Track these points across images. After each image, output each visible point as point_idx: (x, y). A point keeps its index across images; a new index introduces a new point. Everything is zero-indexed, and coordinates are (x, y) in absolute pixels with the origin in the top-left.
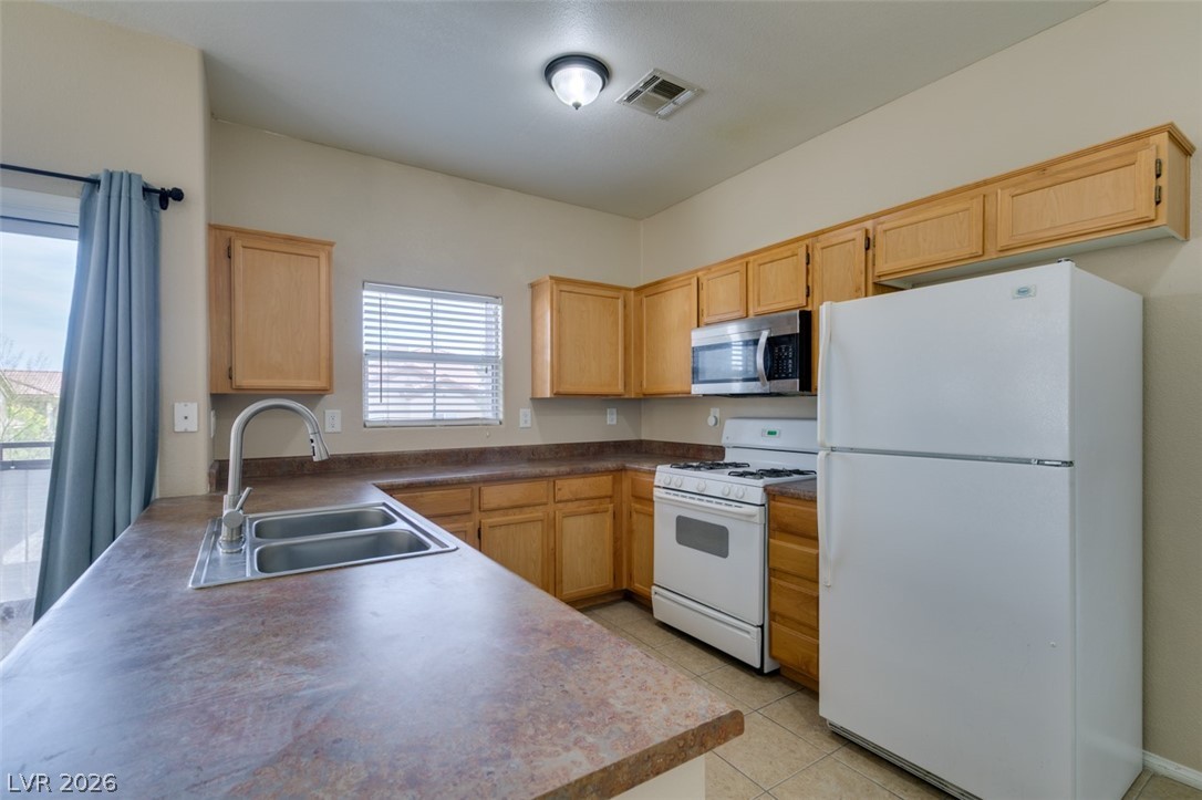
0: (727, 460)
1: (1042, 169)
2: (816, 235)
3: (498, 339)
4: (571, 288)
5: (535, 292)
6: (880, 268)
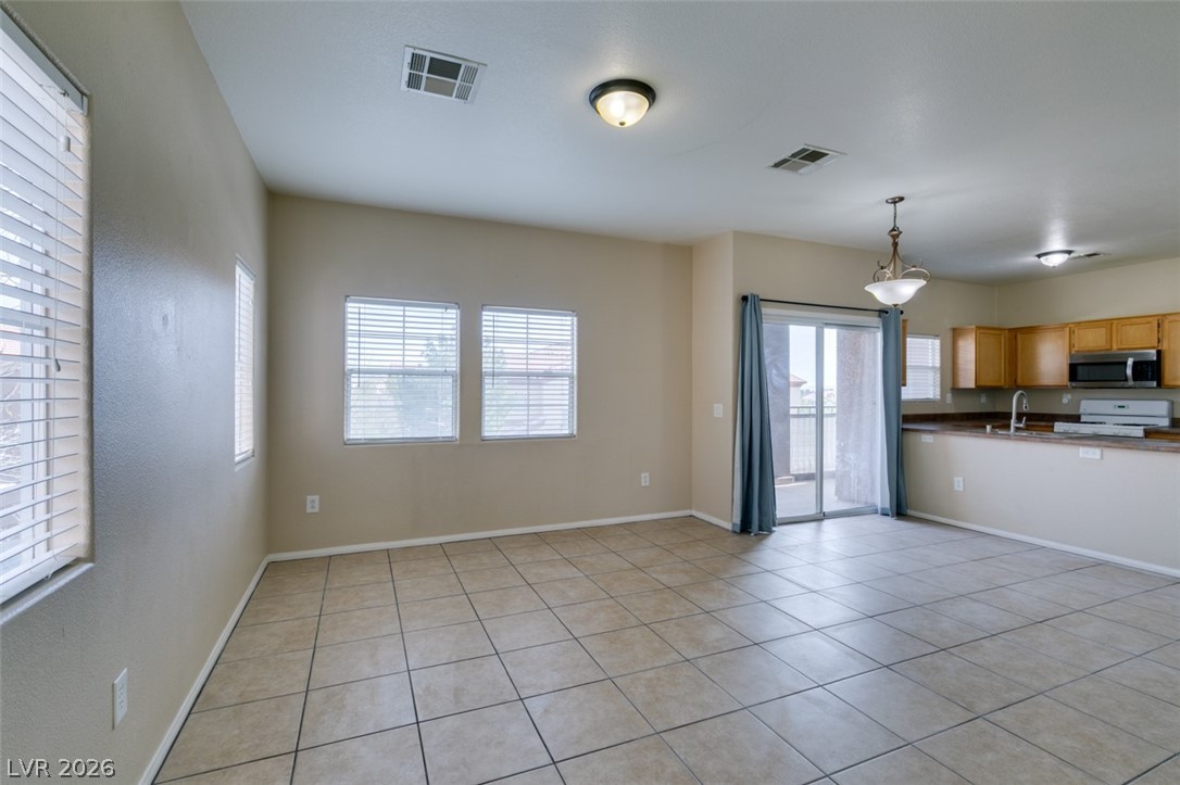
2: (1165, 315)
3: (938, 358)
4: (983, 331)
5: (956, 333)
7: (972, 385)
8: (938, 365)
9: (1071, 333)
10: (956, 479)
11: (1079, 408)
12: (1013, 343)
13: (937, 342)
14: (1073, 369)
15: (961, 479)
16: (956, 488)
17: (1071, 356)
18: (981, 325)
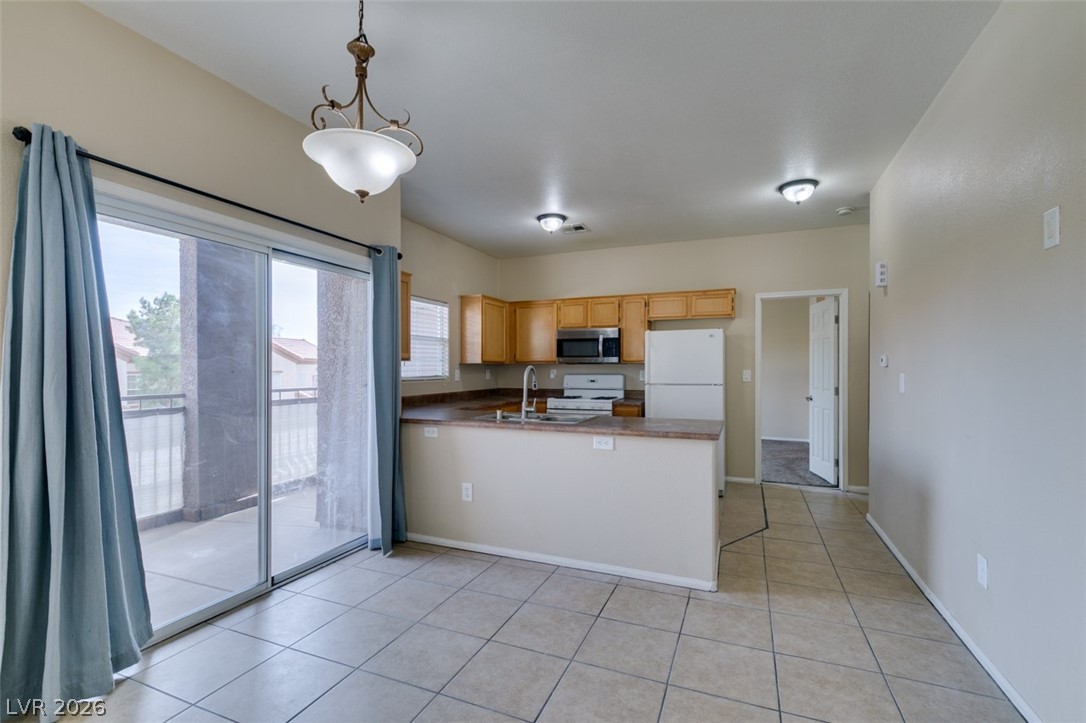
0: (566, 395)
1: (705, 292)
2: (622, 296)
3: (446, 328)
4: (489, 301)
5: (464, 301)
6: (651, 315)
7: (478, 360)
8: (446, 337)
9: (559, 309)
10: (464, 485)
11: (563, 382)
12: (512, 315)
13: (446, 310)
14: (560, 343)
15: (470, 485)
16: (465, 498)
17: (559, 332)
18: (485, 294)
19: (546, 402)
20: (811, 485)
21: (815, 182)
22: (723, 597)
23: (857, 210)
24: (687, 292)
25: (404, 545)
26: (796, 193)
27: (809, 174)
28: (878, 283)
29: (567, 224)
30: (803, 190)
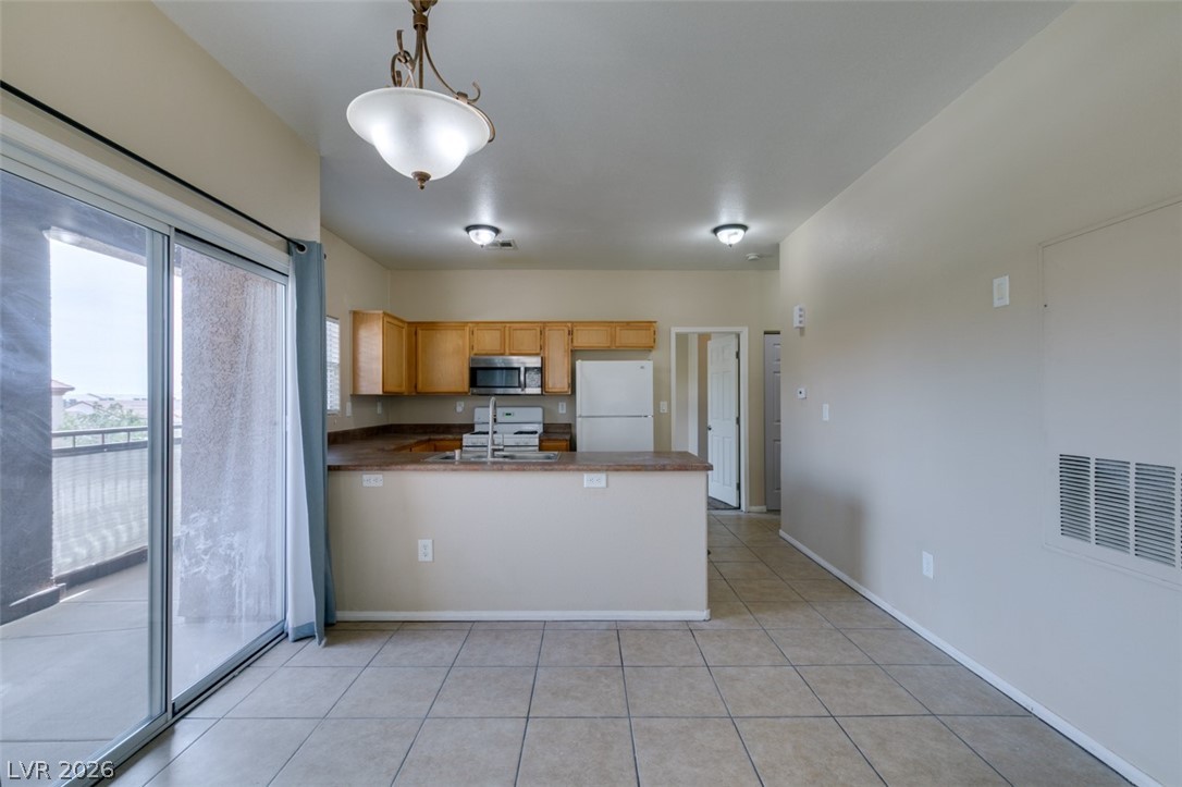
0: (476, 430)
1: (628, 323)
2: (544, 323)
3: (336, 350)
4: (393, 322)
5: (357, 319)
6: (575, 344)
7: (378, 391)
8: (336, 361)
9: (471, 333)
10: (421, 543)
11: (473, 416)
12: (412, 337)
13: (336, 327)
14: (473, 372)
15: (429, 542)
16: (421, 558)
17: (473, 360)
18: (389, 312)
19: (461, 440)
20: (717, 509)
21: (745, 228)
22: (717, 623)
23: (765, 257)
24: (612, 322)
25: (335, 627)
26: (730, 235)
27: (740, 220)
28: (796, 324)
29: (500, 239)
30: (736, 233)
